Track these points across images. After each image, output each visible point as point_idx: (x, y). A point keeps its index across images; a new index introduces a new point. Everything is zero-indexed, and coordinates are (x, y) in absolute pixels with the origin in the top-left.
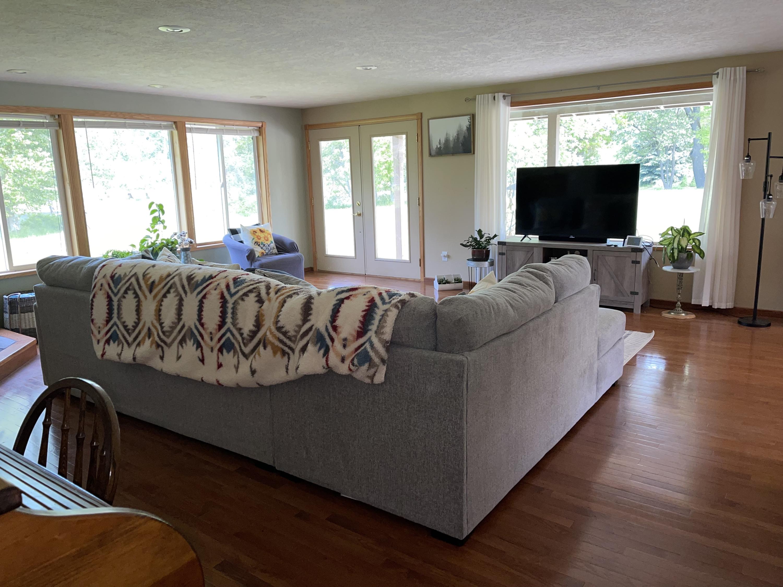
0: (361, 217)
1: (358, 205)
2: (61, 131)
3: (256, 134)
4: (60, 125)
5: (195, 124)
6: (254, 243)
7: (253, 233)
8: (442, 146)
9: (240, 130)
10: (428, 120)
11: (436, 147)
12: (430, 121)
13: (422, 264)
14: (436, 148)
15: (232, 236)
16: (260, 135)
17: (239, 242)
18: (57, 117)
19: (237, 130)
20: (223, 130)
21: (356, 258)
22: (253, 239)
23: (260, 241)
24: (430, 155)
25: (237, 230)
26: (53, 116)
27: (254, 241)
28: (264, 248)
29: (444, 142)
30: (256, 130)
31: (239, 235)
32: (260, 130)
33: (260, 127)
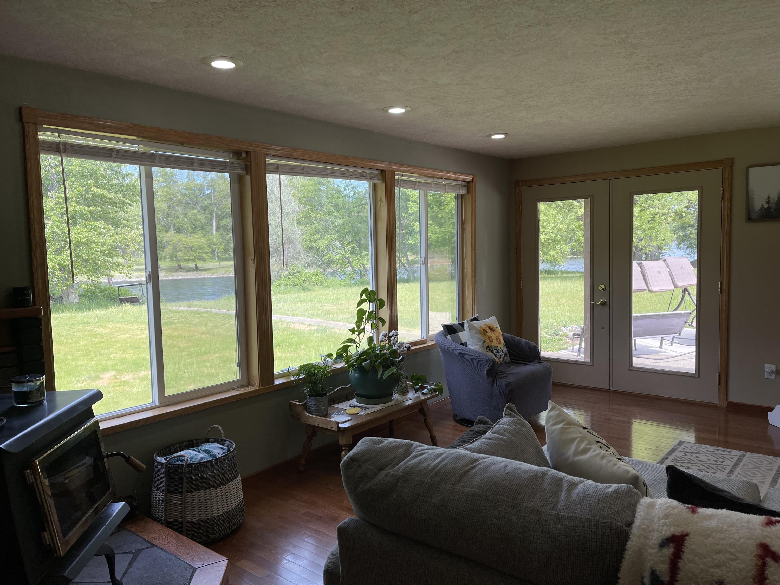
0: (606, 308)
1: (603, 289)
2: (248, 178)
3: (463, 191)
4: (247, 169)
5: (403, 175)
6: (485, 347)
7: (484, 333)
8: (773, 206)
9: (448, 185)
10: (747, 168)
11: (760, 207)
12: (751, 170)
13: (723, 381)
14: (761, 209)
15: (449, 337)
16: (468, 193)
17: (460, 344)
18: (244, 155)
19: (445, 185)
20: (431, 184)
21: (593, 365)
22: (485, 342)
23: (493, 345)
24: (749, 219)
25: (454, 327)
26: (237, 154)
27: (486, 344)
28: (498, 355)
29: (776, 199)
30: (465, 186)
31: (458, 335)
32: (469, 185)
33: (468, 182)
